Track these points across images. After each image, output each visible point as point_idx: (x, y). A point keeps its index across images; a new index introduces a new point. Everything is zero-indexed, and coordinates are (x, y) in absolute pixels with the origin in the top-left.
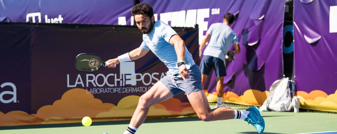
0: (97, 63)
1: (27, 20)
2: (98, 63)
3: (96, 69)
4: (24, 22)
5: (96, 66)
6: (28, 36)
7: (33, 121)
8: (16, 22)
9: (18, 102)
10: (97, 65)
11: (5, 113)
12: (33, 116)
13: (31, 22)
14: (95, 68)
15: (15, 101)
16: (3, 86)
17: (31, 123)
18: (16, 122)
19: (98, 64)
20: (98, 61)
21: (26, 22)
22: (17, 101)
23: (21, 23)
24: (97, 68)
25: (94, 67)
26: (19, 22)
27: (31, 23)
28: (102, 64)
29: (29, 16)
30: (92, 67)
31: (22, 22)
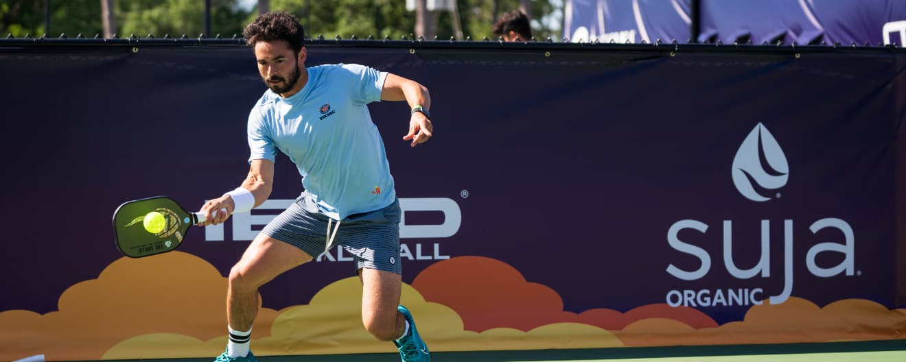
0: (174, 220)
1: (887, 41)
2: (177, 219)
3: (178, 240)
4: (878, 46)
5: (173, 231)
6: (889, 86)
7: (898, 330)
8: (854, 46)
9: (859, 273)
10: (177, 226)
11: (821, 305)
12: (900, 314)
13: (897, 44)
14: (173, 237)
15: (850, 272)
16: (816, 227)
17: (895, 336)
18: (852, 332)
19: (177, 222)
20: (175, 214)
21: (882, 43)
22: (856, 268)
23: (868, 49)
24: (179, 236)
25: (170, 233)
26: (864, 46)
27: (895, 48)
28: (187, 220)
29: (889, 28)
30: (165, 235)
31: (872, 46)
